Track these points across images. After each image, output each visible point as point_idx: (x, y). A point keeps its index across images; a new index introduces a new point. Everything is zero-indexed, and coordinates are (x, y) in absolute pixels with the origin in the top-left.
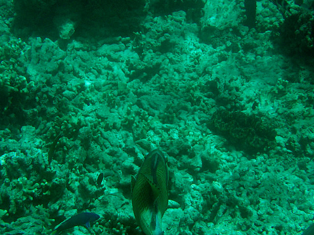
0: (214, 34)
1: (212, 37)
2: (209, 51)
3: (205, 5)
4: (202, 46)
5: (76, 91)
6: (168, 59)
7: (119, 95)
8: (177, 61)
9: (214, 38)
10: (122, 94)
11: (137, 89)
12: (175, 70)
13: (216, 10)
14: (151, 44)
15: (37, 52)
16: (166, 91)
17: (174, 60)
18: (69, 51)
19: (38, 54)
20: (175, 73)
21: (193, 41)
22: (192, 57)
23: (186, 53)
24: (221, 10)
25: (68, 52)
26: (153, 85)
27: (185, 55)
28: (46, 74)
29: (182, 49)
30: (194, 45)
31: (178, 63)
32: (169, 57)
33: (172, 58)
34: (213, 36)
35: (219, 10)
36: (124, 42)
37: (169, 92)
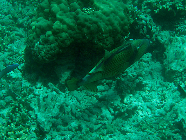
0: (175, 75)
1: (173, 77)
2: (172, 89)
3: (167, 50)
4: (166, 84)
5: (75, 131)
6: (142, 97)
7: (107, 133)
8: (149, 99)
9: (175, 78)
10: (110, 132)
11: (121, 127)
12: (148, 107)
13: (175, 54)
14: (129, 86)
15: (44, 101)
16: (143, 128)
17: (146, 99)
18: (67, 93)
19: (45, 103)
20: (148, 109)
21: (159, 80)
22: (160, 95)
23: (154, 91)
24: (179, 54)
25: (67, 95)
26: (133, 123)
27: (154, 92)
28: (52, 119)
29: (151, 87)
30: (160, 84)
31: (149, 100)
32: (143, 96)
33: (144, 97)
34: (175, 76)
35: (177, 54)
36: (107, 84)
37: (145, 129)
